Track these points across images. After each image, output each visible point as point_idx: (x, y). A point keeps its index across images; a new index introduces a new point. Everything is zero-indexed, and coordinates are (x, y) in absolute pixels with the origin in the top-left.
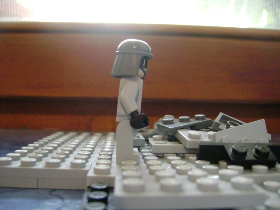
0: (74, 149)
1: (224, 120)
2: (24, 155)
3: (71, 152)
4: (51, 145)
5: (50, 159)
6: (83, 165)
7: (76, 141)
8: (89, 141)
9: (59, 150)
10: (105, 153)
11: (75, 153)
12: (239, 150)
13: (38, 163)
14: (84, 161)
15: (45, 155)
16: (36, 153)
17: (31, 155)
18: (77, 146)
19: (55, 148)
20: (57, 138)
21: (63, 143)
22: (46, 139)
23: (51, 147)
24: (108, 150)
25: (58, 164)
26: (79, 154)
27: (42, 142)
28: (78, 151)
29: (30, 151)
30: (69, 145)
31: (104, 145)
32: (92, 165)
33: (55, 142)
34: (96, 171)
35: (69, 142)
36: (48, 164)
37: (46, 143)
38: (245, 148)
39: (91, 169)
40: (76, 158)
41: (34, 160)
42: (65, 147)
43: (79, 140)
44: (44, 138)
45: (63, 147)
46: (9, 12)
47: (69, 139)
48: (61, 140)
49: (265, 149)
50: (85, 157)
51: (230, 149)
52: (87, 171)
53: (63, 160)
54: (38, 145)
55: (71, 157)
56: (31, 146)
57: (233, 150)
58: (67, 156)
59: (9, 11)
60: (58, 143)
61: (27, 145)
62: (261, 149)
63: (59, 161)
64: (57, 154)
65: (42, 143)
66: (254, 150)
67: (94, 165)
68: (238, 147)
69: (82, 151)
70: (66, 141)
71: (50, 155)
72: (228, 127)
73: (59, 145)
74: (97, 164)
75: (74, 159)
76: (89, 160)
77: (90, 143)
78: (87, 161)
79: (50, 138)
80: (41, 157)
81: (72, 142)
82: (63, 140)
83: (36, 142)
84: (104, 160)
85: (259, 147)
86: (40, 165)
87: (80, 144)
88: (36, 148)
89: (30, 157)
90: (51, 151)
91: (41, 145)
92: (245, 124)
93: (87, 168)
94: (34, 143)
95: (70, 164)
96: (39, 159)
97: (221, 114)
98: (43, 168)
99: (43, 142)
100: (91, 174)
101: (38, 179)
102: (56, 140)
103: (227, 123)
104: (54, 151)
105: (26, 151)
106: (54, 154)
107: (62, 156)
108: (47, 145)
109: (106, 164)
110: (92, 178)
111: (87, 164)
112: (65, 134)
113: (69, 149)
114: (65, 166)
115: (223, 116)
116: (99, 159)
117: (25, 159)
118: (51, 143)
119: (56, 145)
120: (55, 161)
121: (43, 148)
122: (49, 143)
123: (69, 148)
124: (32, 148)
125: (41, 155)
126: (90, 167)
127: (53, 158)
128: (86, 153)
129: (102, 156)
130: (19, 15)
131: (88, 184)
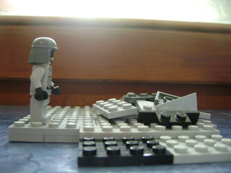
0: (64, 116)
1: (161, 96)
3: (63, 118)
6: (75, 126)
7: (64, 111)
10: (88, 119)
12: (165, 115)
14: (75, 124)
24: (89, 117)
25: (57, 126)
26: (69, 120)
31: (84, 114)
32: (81, 126)
34: (85, 129)
36: (51, 126)
38: (169, 114)
39: (80, 129)
40: (68, 122)
45: (55, 115)
49: (183, 115)
50: (74, 121)
51: (159, 115)
52: (79, 130)
53: (60, 123)
57: (162, 115)
58: (61, 121)
62: (180, 115)
63: (57, 124)
66: (176, 116)
67: (82, 126)
68: (165, 113)
69: (70, 117)
72: (165, 101)
74: (84, 125)
76: (77, 123)
84: (89, 123)
85: (179, 113)
92: (174, 100)
93: (78, 128)
95: (65, 126)
97: (158, 93)
98: (47, 128)
100: (81, 131)
101: (44, 135)
103: (163, 98)
109: (92, 125)
111: (77, 126)
113: (61, 116)
115: (160, 94)
116: (84, 122)
120: (55, 123)
127: (52, 122)
128: (74, 119)
129: (86, 120)
131: (80, 138)
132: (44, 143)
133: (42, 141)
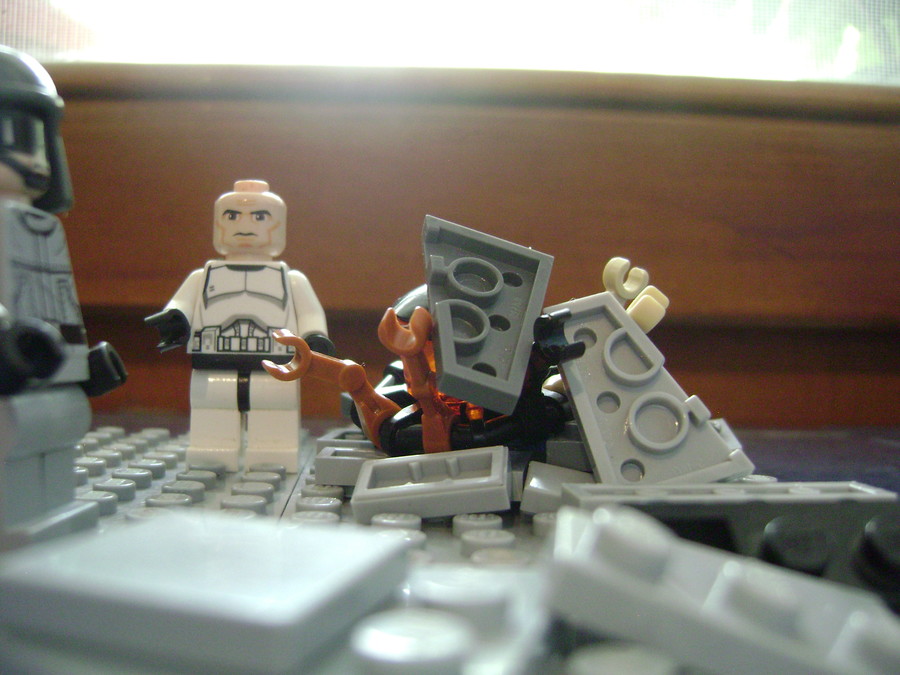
46: (15, 31)
59: (15, 27)
130: (45, 42)
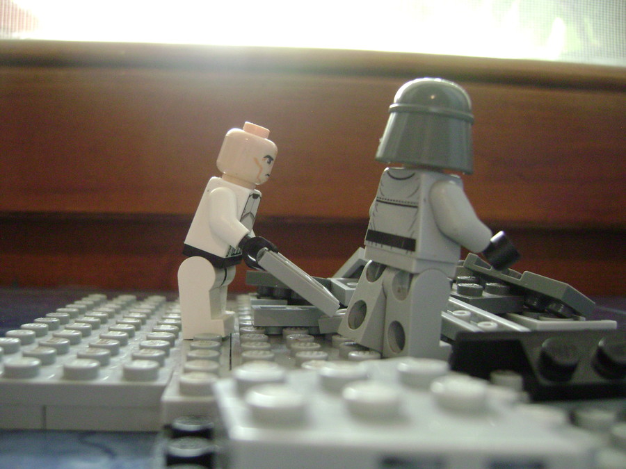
0: (131, 334)
2: (10, 350)
3: (123, 342)
4: (76, 325)
5: (71, 361)
6: (153, 374)
7: (135, 315)
8: (164, 316)
9: (95, 338)
10: (203, 344)
11: (133, 345)
13: (44, 371)
14: (153, 365)
15: (62, 350)
16: (41, 345)
17: (27, 349)
18: (138, 327)
19: (86, 333)
20: (90, 308)
21: (103, 321)
22: (63, 312)
23: (77, 329)
25: (92, 373)
26: (142, 347)
27: (53, 317)
28: (140, 339)
29: (26, 341)
30: (119, 326)
32: (175, 373)
33: (85, 319)
34: (184, 389)
35: (119, 318)
36: (70, 373)
37: (63, 321)
39: (171, 384)
40: (135, 358)
41: (36, 362)
42: (110, 330)
43: (141, 313)
44: (60, 310)
45: (103, 330)
47: (117, 311)
48: (100, 315)
50: (157, 354)
52: (162, 389)
53: (104, 362)
54: (44, 326)
55: (123, 353)
56: (28, 329)
58: (114, 351)
60: (92, 319)
61: (18, 327)
63: (94, 364)
64: (91, 346)
65: (55, 320)
67: (178, 374)
69: (148, 339)
70: (111, 315)
71: (74, 350)
73: (95, 326)
74: (186, 371)
75: (129, 359)
76: (167, 361)
77: (167, 321)
78: (162, 365)
79: (72, 308)
80: (52, 354)
81: (124, 317)
82: (103, 312)
83: (40, 319)
84: (201, 361)
86: (50, 376)
87: (143, 321)
88: (40, 333)
89: (25, 355)
90: (74, 341)
91: (53, 327)
93: (161, 382)
94: (37, 320)
95: (120, 373)
96: (47, 361)
98: (55, 381)
99: (57, 318)
100: (171, 395)
101: (44, 408)
102: (86, 314)
104: (83, 340)
105: (16, 340)
106: (83, 347)
107: (103, 352)
108: (67, 326)
109: (208, 372)
110: (173, 406)
111: (162, 371)
112: (110, 298)
113: (118, 334)
114: (109, 376)
116: (190, 358)
117: (14, 361)
118: (76, 322)
119: (88, 326)
120: (85, 364)
121: (56, 333)
122: (72, 321)
123: (119, 332)
124: (31, 333)
125: (52, 351)
126: (168, 377)
127: (80, 357)
128: (158, 345)
129: (197, 351)
131: (164, 420)
132: (43, 431)
133: (38, 426)
